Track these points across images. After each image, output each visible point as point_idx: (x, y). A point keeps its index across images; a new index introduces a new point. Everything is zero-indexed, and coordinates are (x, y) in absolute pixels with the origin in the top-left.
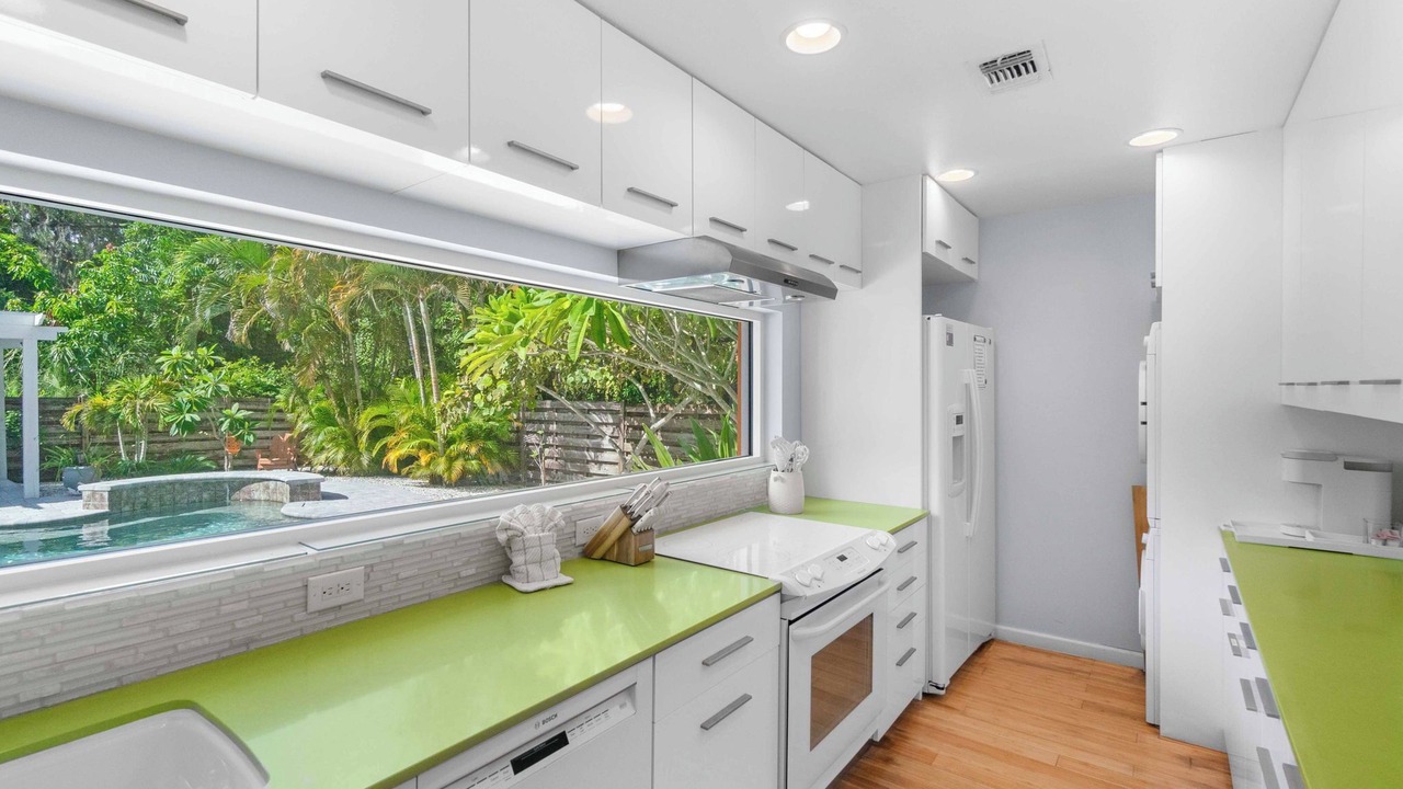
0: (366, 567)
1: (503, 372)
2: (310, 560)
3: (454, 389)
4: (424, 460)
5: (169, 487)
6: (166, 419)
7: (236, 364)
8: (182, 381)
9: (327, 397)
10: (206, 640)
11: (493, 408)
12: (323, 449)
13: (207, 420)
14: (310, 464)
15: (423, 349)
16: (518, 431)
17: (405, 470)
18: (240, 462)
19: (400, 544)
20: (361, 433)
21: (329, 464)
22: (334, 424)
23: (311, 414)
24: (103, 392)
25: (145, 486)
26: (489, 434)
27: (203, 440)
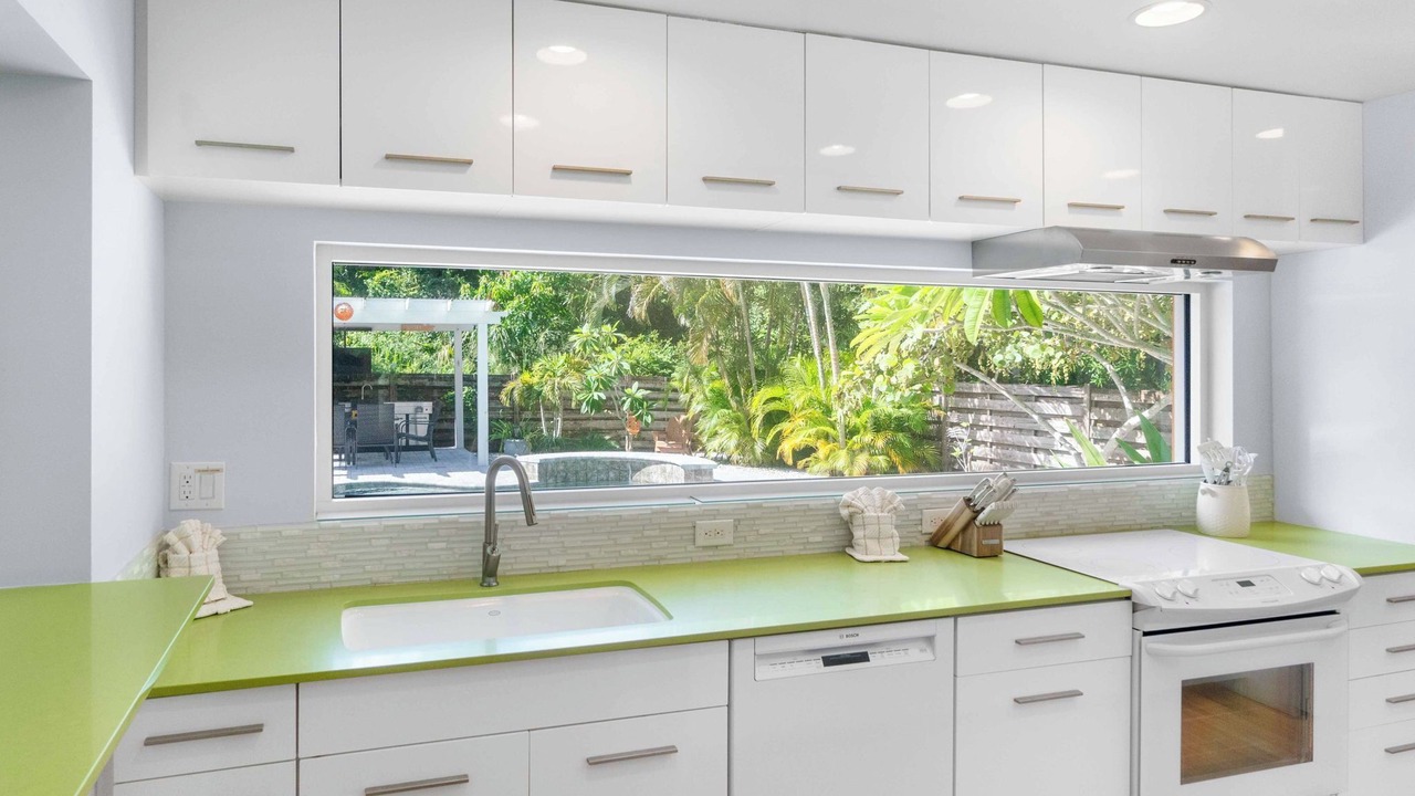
0: (735, 520)
1: (911, 350)
2: (697, 509)
3: (853, 369)
4: (821, 453)
5: (582, 463)
6: (578, 397)
7: (636, 340)
8: (589, 359)
9: (721, 377)
10: (636, 552)
11: (899, 393)
12: (716, 434)
13: (611, 399)
14: (703, 450)
15: (821, 320)
16: (938, 422)
17: (801, 463)
18: (639, 444)
19: (759, 507)
20: (755, 417)
21: (722, 450)
22: (726, 406)
23: (705, 396)
24: (528, 368)
25: (564, 461)
26: (900, 425)
27: (607, 419)
